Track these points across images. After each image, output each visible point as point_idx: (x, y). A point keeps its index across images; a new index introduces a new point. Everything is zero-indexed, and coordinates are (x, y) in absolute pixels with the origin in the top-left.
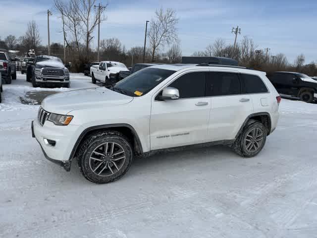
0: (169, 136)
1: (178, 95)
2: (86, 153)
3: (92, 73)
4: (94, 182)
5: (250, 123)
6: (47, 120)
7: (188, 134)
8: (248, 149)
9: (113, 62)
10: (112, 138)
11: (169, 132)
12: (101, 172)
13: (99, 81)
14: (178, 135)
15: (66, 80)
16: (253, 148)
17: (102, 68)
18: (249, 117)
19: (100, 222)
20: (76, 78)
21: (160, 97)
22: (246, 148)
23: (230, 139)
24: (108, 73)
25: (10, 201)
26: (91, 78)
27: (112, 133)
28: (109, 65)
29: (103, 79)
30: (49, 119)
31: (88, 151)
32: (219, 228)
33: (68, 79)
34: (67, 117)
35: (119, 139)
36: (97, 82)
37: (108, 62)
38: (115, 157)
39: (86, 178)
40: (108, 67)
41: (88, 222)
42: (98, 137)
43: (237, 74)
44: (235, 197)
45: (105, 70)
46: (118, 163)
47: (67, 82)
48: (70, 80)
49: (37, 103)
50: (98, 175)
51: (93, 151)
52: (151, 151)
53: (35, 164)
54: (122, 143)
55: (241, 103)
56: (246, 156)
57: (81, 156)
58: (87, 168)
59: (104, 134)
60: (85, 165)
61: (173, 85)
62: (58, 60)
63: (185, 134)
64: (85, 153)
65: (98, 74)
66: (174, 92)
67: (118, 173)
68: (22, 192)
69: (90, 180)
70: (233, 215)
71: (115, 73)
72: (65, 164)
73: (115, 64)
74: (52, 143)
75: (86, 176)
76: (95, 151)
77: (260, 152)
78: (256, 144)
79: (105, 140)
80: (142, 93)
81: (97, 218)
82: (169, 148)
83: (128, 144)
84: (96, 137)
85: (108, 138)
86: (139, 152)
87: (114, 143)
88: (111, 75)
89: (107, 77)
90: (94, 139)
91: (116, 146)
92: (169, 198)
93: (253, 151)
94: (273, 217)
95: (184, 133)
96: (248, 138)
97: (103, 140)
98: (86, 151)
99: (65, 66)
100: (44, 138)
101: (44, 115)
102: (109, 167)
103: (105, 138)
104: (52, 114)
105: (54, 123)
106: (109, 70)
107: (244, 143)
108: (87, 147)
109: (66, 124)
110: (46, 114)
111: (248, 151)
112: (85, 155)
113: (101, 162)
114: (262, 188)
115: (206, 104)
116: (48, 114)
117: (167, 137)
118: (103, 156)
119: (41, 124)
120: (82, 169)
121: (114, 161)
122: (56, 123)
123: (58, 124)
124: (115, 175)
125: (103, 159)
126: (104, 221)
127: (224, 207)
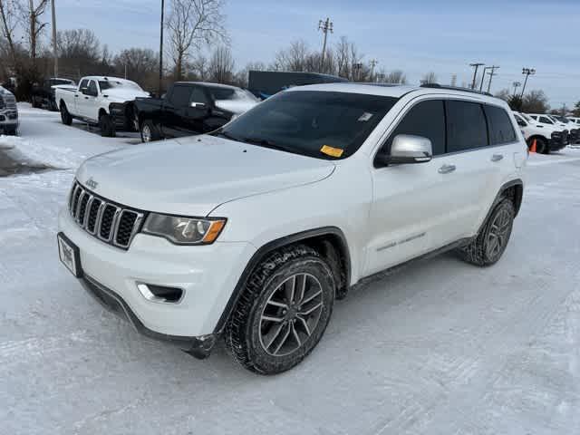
0: (395, 244)
1: (431, 153)
3: (62, 102)
4: (266, 375)
6: (140, 231)
7: (423, 235)
8: (491, 251)
9: (111, 79)
10: (305, 263)
11: (398, 235)
12: (279, 347)
13: (80, 118)
14: (407, 240)
15: (11, 118)
16: (496, 249)
17: (91, 92)
18: (501, 190)
20: (25, 112)
22: (488, 249)
23: (471, 235)
24: (105, 104)
26: (60, 113)
27: (305, 252)
28: (105, 85)
29: (95, 116)
30: (145, 230)
31: (259, 303)
33: (15, 116)
34: (212, 222)
35: (317, 263)
36: (74, 120)
37: (102, 78)
38: (305, 306)
39: (252, 369)
40: (102, 88)
42: (278, 267)
43: (482, 106)
45: (96, 95)
46: (308, 317)
47: (13, 122)
48: (19, 118)
50: (274, 354)
51: (269, 302)
52: (360, 281)
54: (321, 272)
55: (493, 163)
57: (245, 318)
58: (256, 343)
59: (289, 255)
60: (253, 339)
63: (419, 236)
64: (253, 308)
65: (80, 103)
67: (309, 342)
71: (123, 101)
72: (202, 342)
73: (118, 83)
74: (172, 295)
75: (252, 364)
76: (271, 300)
78: (499, 239)
79: (292, 269)
80: (341, 152)
82: (388, 270)
84: (273, 266)
85: (297, 264)
87: (306, 274)
88: (112, 106)
89: (102, 111)
90: (272, 272)
91: (309, 283)
93: (495, 254)
95: (417, 234)
96: (493, 230)
97: (289, 272)
98: (256, 303)
99: (4, 86)
100: (138, 283)
101: (123, 218)
102: (295, 332)
103: (291, 267)
104: (151, 214)
105: (168, 239)
106: (105, 96)
107: (487, 241)
108: (259, 293)
109: (210, 239)
110: (129, 215)
111: (490, 255)
112: (254, 314)
113: (280, 323)
114: (566, 328)
115: (452, 168)
116: (140, 215)
117: (392, 245)
118: (285, 309)
119: (111, 243)
120: (245, 348)
121: (304, 316)
122: (174, 240)
123: (182, 242)
124: (303, 348)
125: (282, 316)
127: (550, 384)
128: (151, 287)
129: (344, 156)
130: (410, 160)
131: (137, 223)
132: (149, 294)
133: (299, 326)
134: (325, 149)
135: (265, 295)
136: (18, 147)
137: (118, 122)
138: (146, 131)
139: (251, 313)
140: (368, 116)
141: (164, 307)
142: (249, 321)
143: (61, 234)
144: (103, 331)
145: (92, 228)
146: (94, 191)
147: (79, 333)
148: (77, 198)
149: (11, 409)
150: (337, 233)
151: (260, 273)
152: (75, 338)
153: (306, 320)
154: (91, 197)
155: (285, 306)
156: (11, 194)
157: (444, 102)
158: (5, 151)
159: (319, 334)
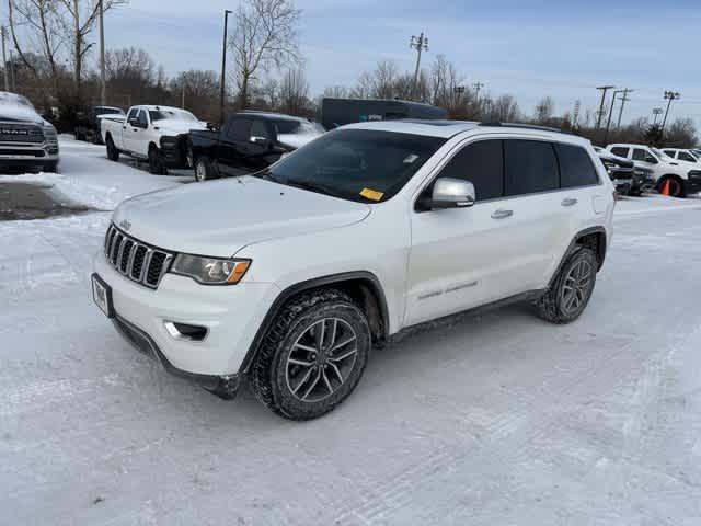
0: (441, 292)
1: (474, 198)
2: (281, 351)
3: (108, 134)
4: (294, 420)
5: (574, 252)
6: (169, 271)
7: (475, 284)
8: (567, 306)
9: (164, 109)
10: (334, 307)
11: (443, 283)
12: (308, 392)
13: (128, 153)
14: (457, 288)
15: (50, 153)
16: (574, 304)
17: (139, 123)
18: (575, 238)
20: (67, 145)
22: (564, 303)
23: (539, 287)
24: (156, 137)
25: (99, 500)
26: (105, 147)
27: (334, 296)
28: (156, 116)
29: (143, 150)
30: (174, 270)
31: (285, 345)
32: (621, 495)
33: (55, 151)
34: (237, 263)
35: (348, 309)
36: (121, 155)
37: (153, 108)
38: (337, 353)
39: (277, 412)
40: (152, 119)
42: (305, 309)
43: (553, 145)
44: (600, 416)
45: (145, 126)
46: (341, 364)
47: (53, 157)
48: (61, 153)
50: (303, 399)
51: (296, 345)
52: (402, 330)
54: (354, 317)
55: (563, 208)
56: (562, 321)
57: (270, 359)
58: (282, 385)
59: (318, 299)
60: (279, 381)
62: (23, 103)
63: (470, 285)
64: (278, 350)
65: (127, 136)
66: (454, 189)
67: (342, 390)
68: (120, 472)
69: (285, 417)
71: (175, 135)
72: (227, 382)
73: (171, 113)
74: (197, 333)
75: (278, 406)
76: (300, 342)
77: (585, 311)
78: (578, 294)
79: (321, 313)
80: (381, 195)
81: (354, 512)
82: (435, 320)
83: (363, 320)
84: (300, 309)
85: (326, 308)
86: (378, 335)
87: (336, 319)
88: (164, 139)
89: (152, 145)
90: (299, 314)
91: (341, 330)
92: (478, 436)
93: (573, 310)
95: (467, 283)
96: (568, 283)
97: (317, 314)
98: (281, 345)
99: (44, 117)
100: (166, 321)
101: (153, 258)
102: (325, 378)
103: (321, 310)
104: (180, 255)
105: (197, 281)
106: (156, 128)
107: (561, 294)
108: (284, 334)
109: (233, 280)
110: (159, 256)
111: (566, 310)
112: (279, 356)
113: (309, 368)
114: (634, 389)
115: (509, 213)
116: (169, 255)
117: (437, 294)
118: (314, 353)
119: (141, 283)
120: (270, 389)
121: (336, 363)
122: (200, 280)
123: (208, 282)
124: (336, 395)
125: (312, 360)
126: (375, 518)
127: (596, 442)
128: (178, 326)
129: (383, 200)
130: (451, 204)
131: (166, 264)
132: (175, 332)
133: (330, 372)
134: (366, 193)
135: (292, 338)
136: (58, 186)
137: (170, 158)
138: (201, 168)
139: (276, 354)
140: (413, 158)
141: (189, 345)
142: (274, 362)
143: (96, 275)
144: (136, 375)
145: (124, 269)
146: (128, 232)
147: (111, 376)
148: (111, 240)
149: (43, 441)
150: (369, 277)
151: (287, 316)
152: (108, 381)
153: (338, 367)
154: (125, 238)
155: (314, 350)
157: (503, 142)
158: (43, 190)
159: (353, 383)
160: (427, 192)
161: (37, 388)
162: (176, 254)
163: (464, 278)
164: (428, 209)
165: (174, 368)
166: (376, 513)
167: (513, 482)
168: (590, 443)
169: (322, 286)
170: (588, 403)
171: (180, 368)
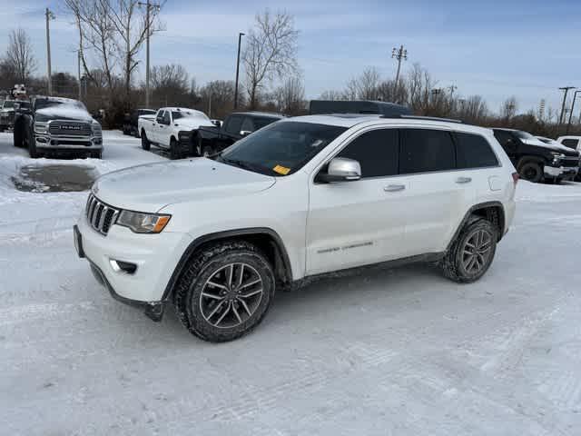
0: (338, 249)
1: (360, 173)
2: (195, 285)
3: (143, 130)
4: (208, 340)
5: (471, 222)
6: (115, 223)
7: (370, 243)
8: (467, 268)
9: (183, 110)
10: (240, 255)
11: (340, 241)
12: (220, 320)
13: (157, 144)
14: (352, 246)
15: (96, 143)
16: (475, 266)
17: (164, 121)
18: (471, 210)
19: (239, 418)
20: (112, 139)
21: (323, 177)
22: (464, 265)
23: (438, 250)
24: (176, 132)
25: (50, 385)
26: (141, 140)
27: (241, 246)
28: (177, 115)
29: (166, 142)
30: (119, 222)
31: (198, 281)
32: (457, 417)
33: (99, 142)
34: (160, 217)
35: (253, 257)
36: (152, 146)
37: (175, 109)
38: (245, 291)
39: (193, 333)
40: (174, 118)
41: (217, 419)
42: (215, 255)
43: (450, 133)
44: (466, 356)
45: (168, 123)
46: (250, 301)
47: (98, 147)
48: (103, 144)
49: (48, 188)
50: (216, 326)
51: (207, 282)
52: (306, 278)
53: (80, 309)
54: (258, 264)
55: (458, 185)
56: (463, 281)
57: (185, 292)
58: (196, 313)
59: (226, 247)
60: (193, 309)
61: (345, 154)
62: (80, 106)
63: (366, 244)
64: (192, 285)
65: (156, 131)
66: (348, 167)
67: (249, 321)
68: (71, 367)
69: (200, 338)
70: (474, 390)
71: (190, 130)
72: (153, 307)
73: (188, 113)
74: (130, 268)
75: (193, 329)
76: (211, 280)
77: (487, 273)
78: (479, 259)
79: (229, 259)
80: (289, 170)
81: (230, 409)
82: (337, 272)
83: (267, 266)
84: (211, 254)
85: (233, 255)
86: (285, 280)
87: (243, 265)
88: (181, 133)
89: (173, 138)
90: (210, 259)
91: (247, 271)
92: (352, 364)
93: (474, 272)
94: (542, 389)
95: (363, 243)
96: (467, 248)
97: (225, 260)
98: (195, 280)
99: (93, 117)
100: (111, 259)
101: (107, 213)
102: (235, 310)
103: (228, 257)
104: (124, 211)
105: (131, 229)
106: (177, 125)
107: (460, 258)
108: (197, 273)
109: (158, 230)
110: (111, 212)
111: (466, 272)
112: (193, 289)
113: (221, 301)
115: (403, 188)
116: (117, 212)
117: (335, 250)
118: (225, 290)
119: (99, 231)
120: (186, 316)
121: (244, 299)
122: (135, 229)
123: (141, 231)
124: (244, 325)
125: (224, 295)
126: (246, 415)
127: (453, 376)
128: (119, 263)
129: (289, 174)
130: (342, 179)
131: (114, 219)
132: (116, 267)
133: (241, 309)
134: (278, 169)
135: (204, 276)
136: (98, 168)
137: (185, 148)
138: (206, 155)
139: (191, 287)
140: (320, 142)
141: (126, 278)
142: (189, 294)
143: (76, 227)
150: (273, 234)
152: (83, 306)
153: (247, 304)
154: (94, 199)
155: (223, 287)
156: (78, 204)
158: (86, 171)
159: (259, 316)
160: (325, 169)
161: (32, 308)
162: (121, 210)
163: (360, 238)
164: (326, 182)
165: (117, 295)
166: (247, 412)
167: (368, 400)
168: (448, 375)
169: (231, 237)
170: (458, 346)
171: (120, 294)
